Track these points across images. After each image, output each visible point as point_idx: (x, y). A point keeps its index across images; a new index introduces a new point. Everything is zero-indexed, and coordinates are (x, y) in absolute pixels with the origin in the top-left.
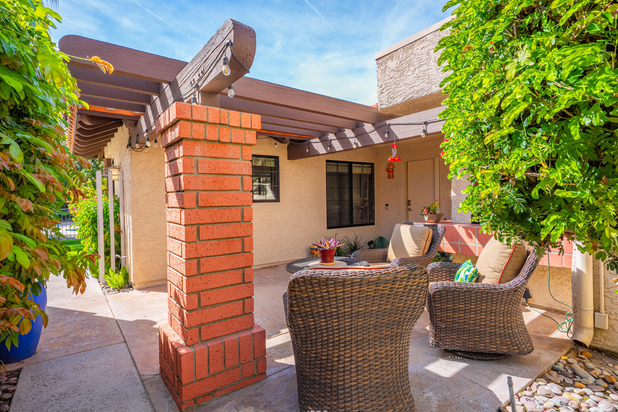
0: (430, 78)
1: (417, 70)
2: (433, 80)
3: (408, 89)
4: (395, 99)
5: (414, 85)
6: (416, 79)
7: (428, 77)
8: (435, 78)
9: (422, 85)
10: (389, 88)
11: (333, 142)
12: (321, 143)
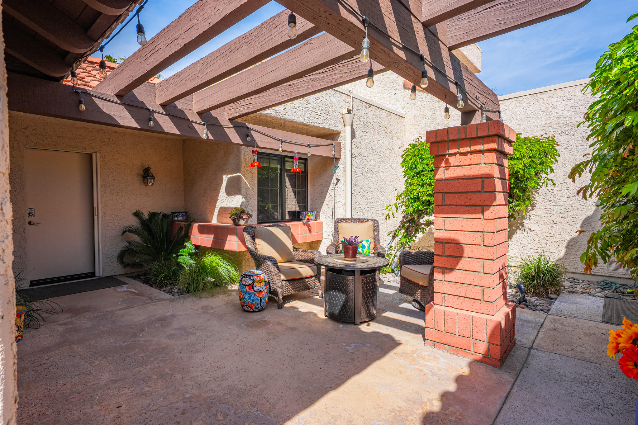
11: (156, 115)
12: (122, 107)
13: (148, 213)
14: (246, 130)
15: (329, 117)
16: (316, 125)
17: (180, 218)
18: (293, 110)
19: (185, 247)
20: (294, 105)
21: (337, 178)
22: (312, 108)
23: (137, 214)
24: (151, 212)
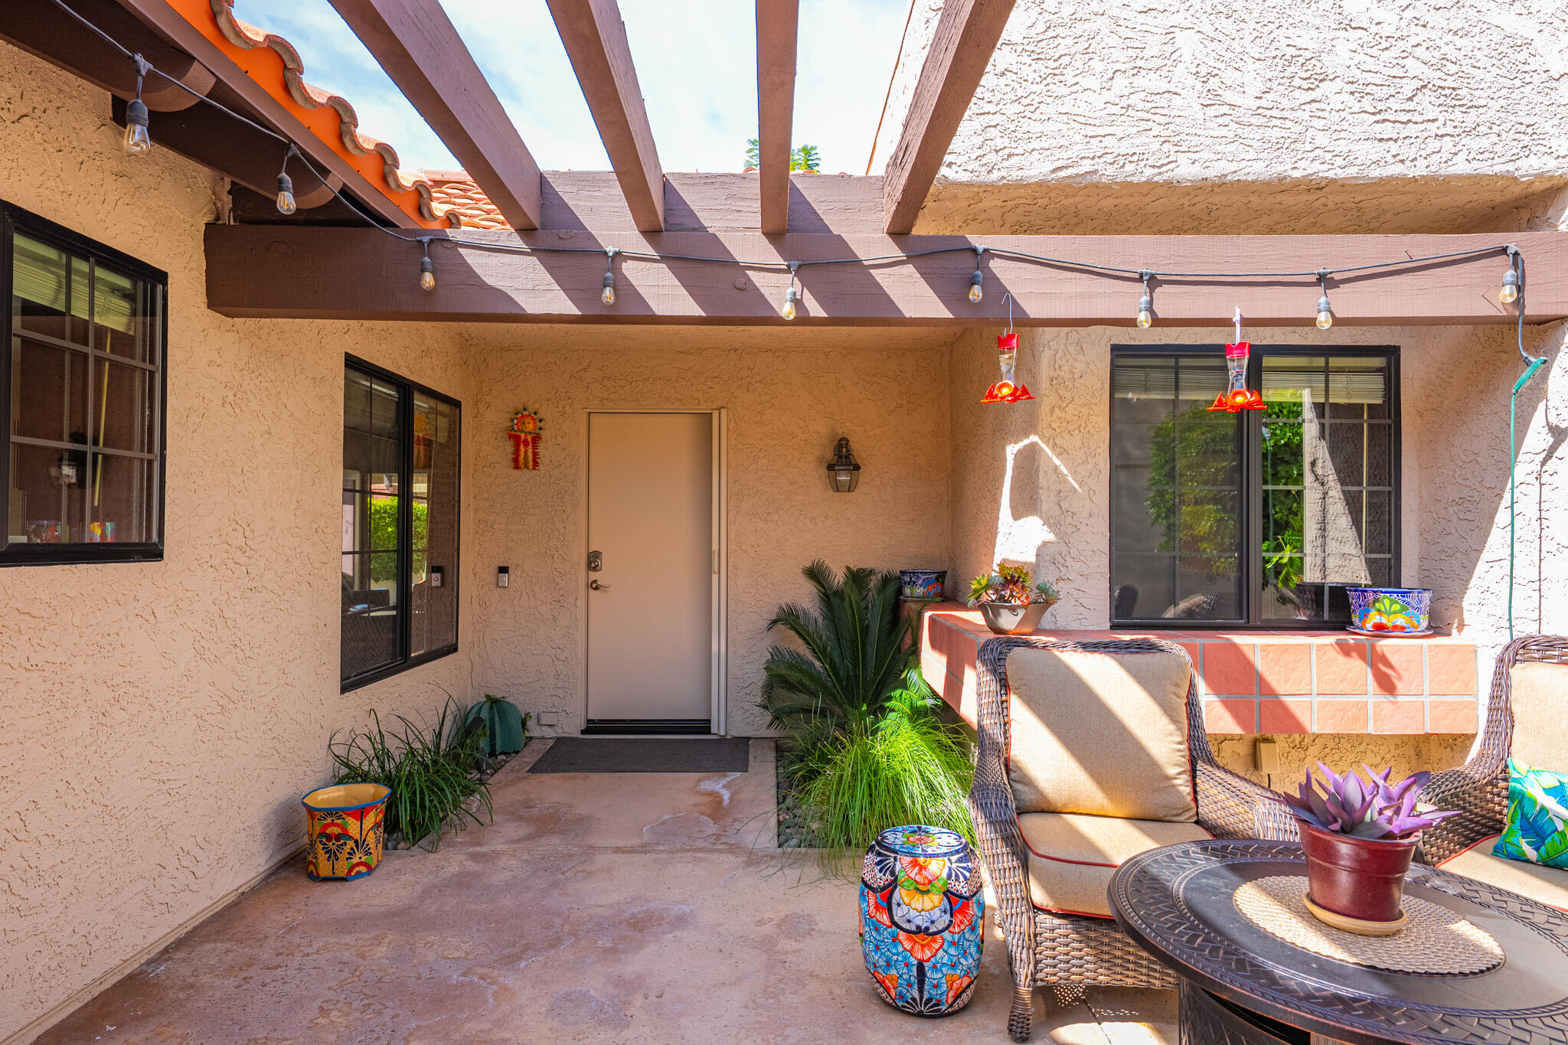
0: (1172, 127)
1: (1120, 82)
2: (1183, 137)
3: (1078, 138)
4: (1014, 160)
5: (1110, 130)
6: (1116, 110)
7: (1166, 120)
8: (1193, 131)
9: (1138, 142)
10: (992, 108)
11: (629, 269)
12: (534, 260)
13: (844, 570)
14: (966, 262)
15: (1472, 117)
16: (1376, 173)
17: (919, 591)
18: (1224, 131)
19: (904, 685)
20: (1225, 109)
21: (1553, 421)
22: (1345, 97)
23: (815, 574)
24: (854, 567)
